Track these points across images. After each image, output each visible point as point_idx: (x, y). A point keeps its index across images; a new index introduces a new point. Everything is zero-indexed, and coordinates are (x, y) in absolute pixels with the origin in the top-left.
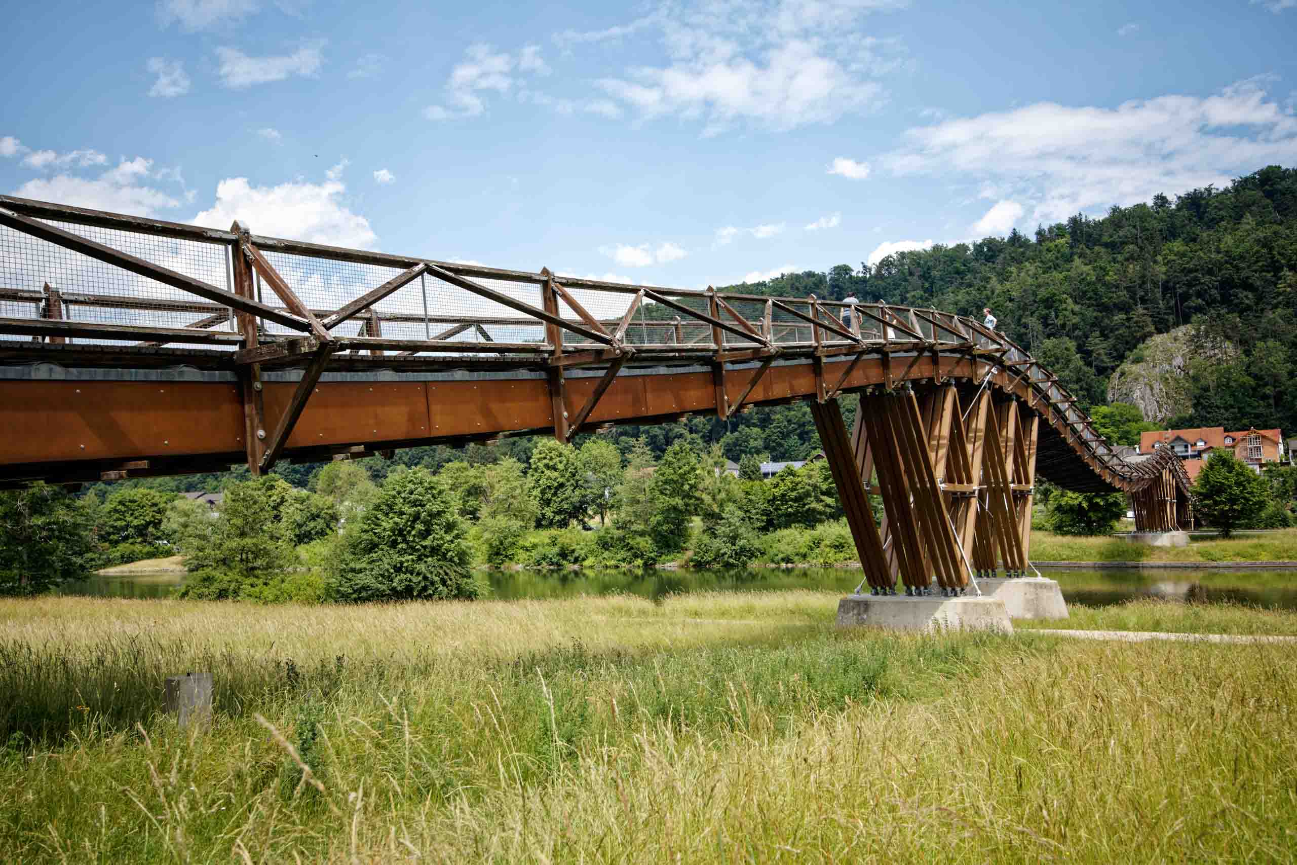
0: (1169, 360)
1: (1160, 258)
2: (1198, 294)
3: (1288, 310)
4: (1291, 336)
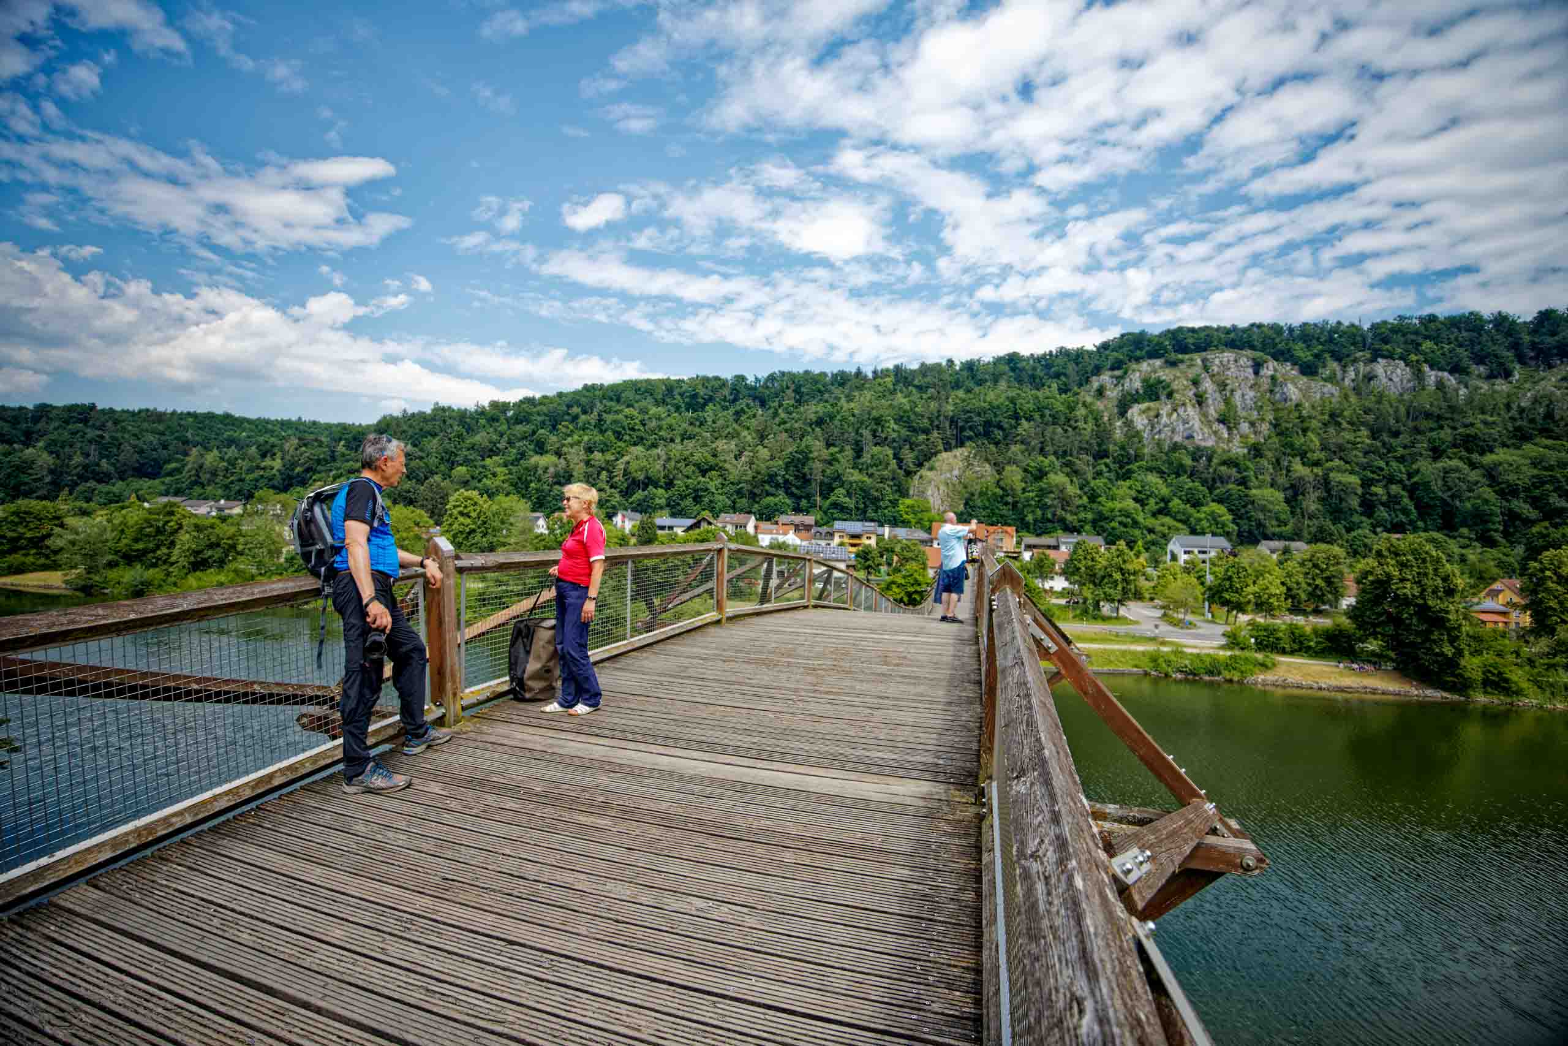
0: (951, 471)
1: (950, 400)
2: (971, 428)
3: (1023, 447)
4: (1024, 465)
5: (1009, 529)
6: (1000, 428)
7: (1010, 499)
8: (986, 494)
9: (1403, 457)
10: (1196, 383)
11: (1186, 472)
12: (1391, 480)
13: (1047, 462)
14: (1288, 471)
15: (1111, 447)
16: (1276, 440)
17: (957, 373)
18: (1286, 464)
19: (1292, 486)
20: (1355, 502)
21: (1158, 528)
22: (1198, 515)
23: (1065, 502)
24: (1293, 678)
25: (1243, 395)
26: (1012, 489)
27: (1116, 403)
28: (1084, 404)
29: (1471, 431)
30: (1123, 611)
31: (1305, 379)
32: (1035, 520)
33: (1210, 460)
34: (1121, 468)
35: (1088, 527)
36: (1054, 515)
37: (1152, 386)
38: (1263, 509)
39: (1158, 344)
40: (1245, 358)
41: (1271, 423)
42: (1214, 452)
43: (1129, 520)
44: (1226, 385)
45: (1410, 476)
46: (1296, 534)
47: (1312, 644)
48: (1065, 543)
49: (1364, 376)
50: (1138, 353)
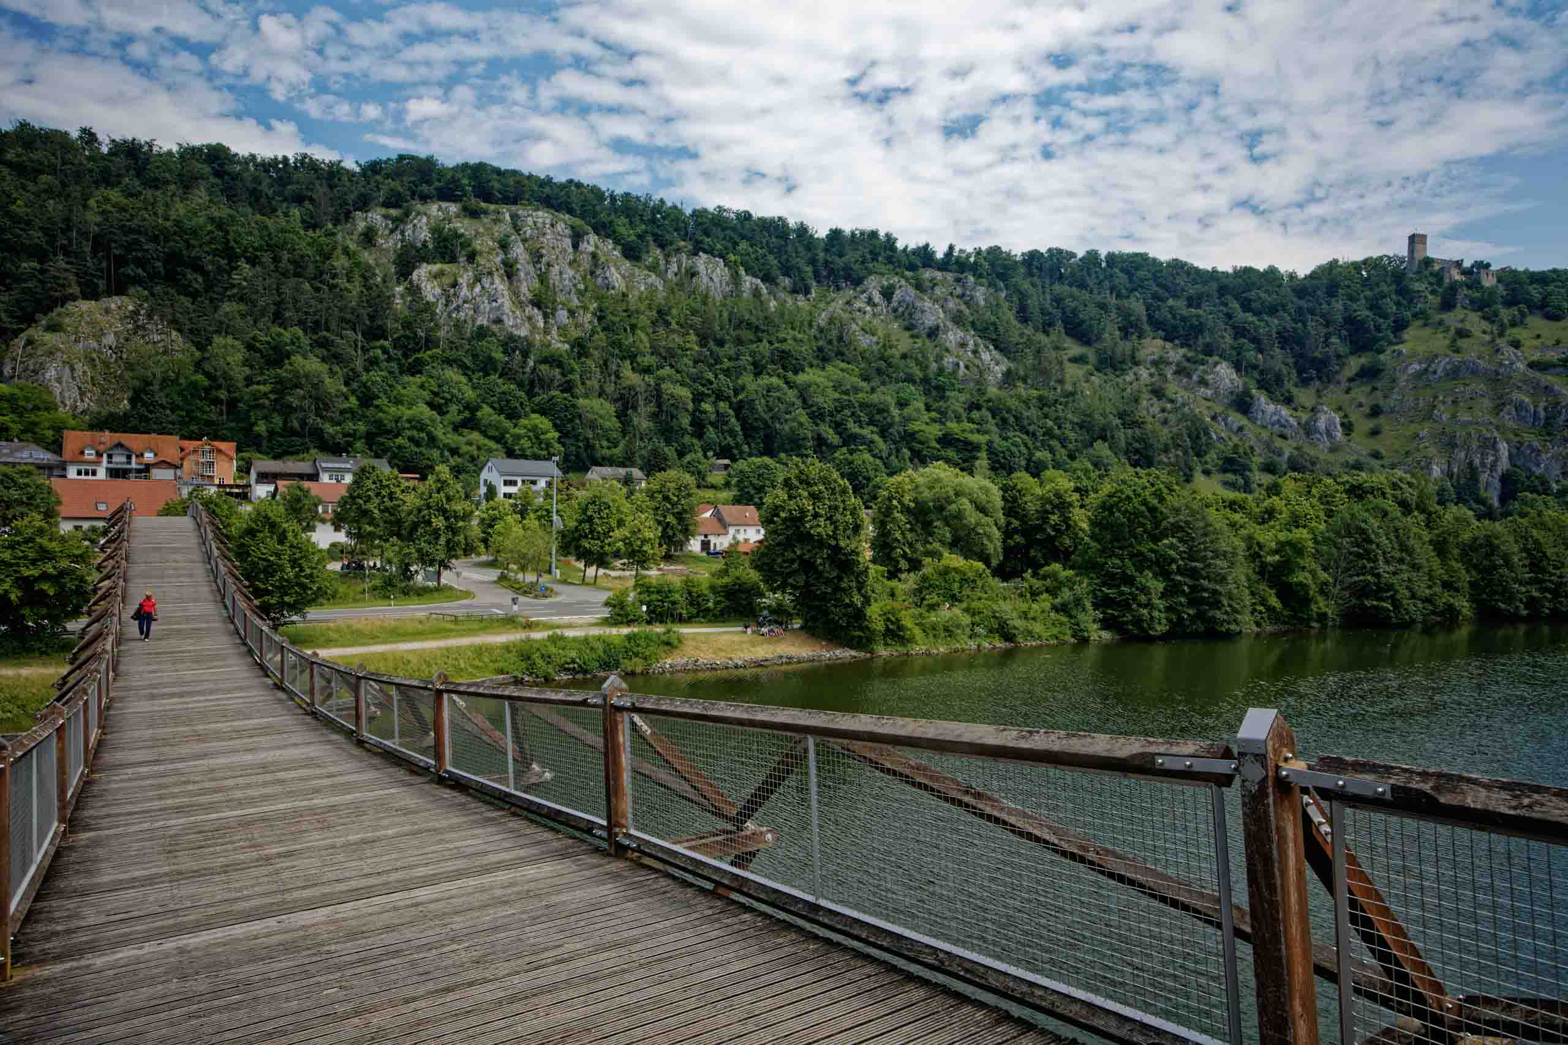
0: (99, 335)
1: (92, 203)
2: (140, 263)
3: (243, 307)
4: (248, 337)
5: (223, 446)
6: (200, 269)
7: (223, 395)
8: (175, 382)
9: (728, 369)
10: (504, 246)
11: (496, 370)
12: (719, 396)
13: (287, 336)
14: (618, 377)
15: (390, 324)
16: (602, 335)
17: (103, 157)
18: (614, 368)
19: (622, 397)
20: (685, 421)
21: (465, 448)
22: (517, 430)
23: (321, 403)
24: (706, 657)
25: (561, 273)
26: (226, 376)
27: (392, 256)
28: (346, 251)
29: (785, 347)
30: (447, 578)
31: (628, 264)
32: (272, 433)
33: (525, 355)
34: (406, 356)
35: (359, 445)
36: (303, 423)
37: (445, 240)
38: (593, 426)
39: (454, 180)
40: (563, 223)
41: (594, 314)
42: (530, 344)
43: (423, 435)
44: (542, 256)
45: (736, 392)
46: (629, 459)
47: (710, 605)
48: (325, 470)
49: (687, 271)
50: (425, 188)
